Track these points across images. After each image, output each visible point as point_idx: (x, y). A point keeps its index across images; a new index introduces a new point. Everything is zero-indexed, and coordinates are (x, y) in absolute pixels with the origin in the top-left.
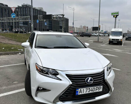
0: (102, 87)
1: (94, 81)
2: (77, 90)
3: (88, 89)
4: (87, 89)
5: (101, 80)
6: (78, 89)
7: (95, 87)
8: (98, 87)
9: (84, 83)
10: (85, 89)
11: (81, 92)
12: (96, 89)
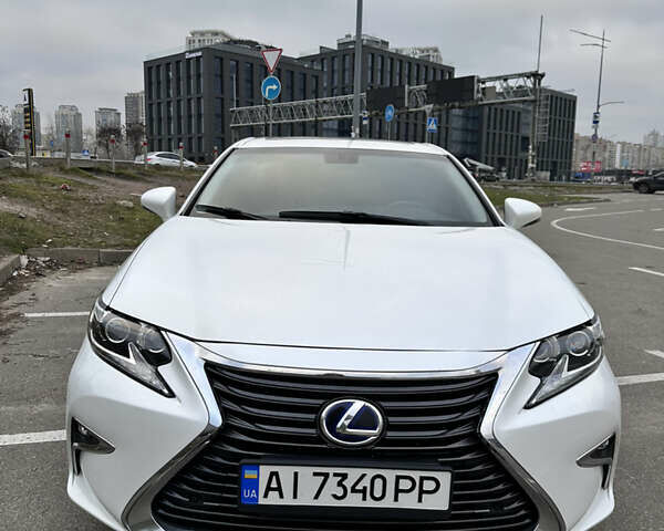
0: (445, 478)
1: (388, 427)
2: (249, 474)
3: (333, 481)
4: (326, 476)
5: (450, 434)
6: (256, 467)
7: (390, 475)
8: (416, 475)
9: (313, 431)
10: (306, 472)
11: (279, 489)
12: (398, 491)
